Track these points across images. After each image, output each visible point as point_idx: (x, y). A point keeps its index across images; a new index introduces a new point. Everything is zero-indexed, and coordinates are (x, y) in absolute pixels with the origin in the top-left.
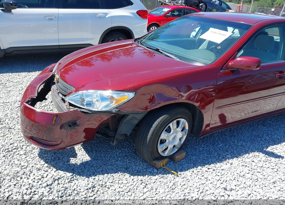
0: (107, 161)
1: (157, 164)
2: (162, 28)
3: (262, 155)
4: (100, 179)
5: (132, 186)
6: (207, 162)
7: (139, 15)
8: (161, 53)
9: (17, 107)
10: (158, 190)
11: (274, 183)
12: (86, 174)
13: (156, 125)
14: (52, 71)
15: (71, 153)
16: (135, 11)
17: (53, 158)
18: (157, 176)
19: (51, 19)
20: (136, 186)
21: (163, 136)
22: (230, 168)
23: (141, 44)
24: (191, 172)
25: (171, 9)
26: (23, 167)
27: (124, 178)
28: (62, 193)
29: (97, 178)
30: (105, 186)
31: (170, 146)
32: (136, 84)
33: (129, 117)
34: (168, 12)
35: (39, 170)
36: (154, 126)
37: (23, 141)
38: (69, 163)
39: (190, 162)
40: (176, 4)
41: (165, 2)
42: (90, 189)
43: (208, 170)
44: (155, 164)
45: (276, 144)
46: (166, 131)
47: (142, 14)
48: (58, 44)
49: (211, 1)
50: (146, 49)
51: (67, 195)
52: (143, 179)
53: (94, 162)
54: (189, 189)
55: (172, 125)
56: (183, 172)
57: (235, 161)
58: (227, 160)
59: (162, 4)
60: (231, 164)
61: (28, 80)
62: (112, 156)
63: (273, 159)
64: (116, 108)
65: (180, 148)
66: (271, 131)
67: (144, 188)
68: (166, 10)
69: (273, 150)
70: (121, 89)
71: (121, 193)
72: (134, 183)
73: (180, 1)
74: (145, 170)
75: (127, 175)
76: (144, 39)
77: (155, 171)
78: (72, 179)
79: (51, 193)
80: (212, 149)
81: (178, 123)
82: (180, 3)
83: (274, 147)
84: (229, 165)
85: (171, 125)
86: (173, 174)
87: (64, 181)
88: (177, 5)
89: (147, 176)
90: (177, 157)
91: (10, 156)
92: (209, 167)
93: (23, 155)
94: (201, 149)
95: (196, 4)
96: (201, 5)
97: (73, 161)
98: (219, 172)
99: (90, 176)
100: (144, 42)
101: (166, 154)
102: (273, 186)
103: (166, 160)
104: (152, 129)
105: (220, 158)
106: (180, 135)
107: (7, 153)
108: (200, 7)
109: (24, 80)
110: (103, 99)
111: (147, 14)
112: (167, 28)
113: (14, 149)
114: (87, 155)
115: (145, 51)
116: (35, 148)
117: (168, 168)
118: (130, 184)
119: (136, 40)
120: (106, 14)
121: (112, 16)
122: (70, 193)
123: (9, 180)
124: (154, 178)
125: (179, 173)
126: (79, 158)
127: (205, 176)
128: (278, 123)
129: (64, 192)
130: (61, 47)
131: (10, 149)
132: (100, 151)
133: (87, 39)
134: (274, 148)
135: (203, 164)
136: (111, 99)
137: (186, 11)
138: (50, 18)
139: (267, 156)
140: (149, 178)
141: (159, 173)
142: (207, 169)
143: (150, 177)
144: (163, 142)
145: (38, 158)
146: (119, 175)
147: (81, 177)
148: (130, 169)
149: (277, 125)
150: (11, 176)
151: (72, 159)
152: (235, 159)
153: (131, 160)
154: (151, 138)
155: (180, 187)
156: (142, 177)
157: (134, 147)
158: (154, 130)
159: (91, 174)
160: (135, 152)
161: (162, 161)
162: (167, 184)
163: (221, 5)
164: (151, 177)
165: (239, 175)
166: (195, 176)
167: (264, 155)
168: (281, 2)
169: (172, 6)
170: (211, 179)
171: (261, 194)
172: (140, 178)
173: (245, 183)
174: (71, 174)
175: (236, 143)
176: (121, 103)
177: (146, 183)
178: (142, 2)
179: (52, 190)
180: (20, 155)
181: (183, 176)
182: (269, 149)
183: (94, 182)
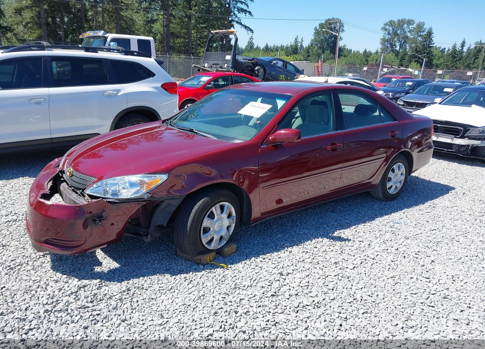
0: (141, 266)
1: (202, 259)
2: (201, 103)
3: (325, 240)
4: (135, 282)
5: (175, 284)
6: (262, 252)
7: (166, 89)
8: (196, 133)
9: (6, 222)
10: (205, 284)
11: (336, 264)
12: (117, 279)
13: (196, 209)
14: (58, 166)
15: (93, 262)
16: (160, 85)
17: (71, 269)
18: (203, 272)
19: (38, 103)
20: (179, 283)
21: (206, 223)
22: (288, 256)
23: (171, 125)
24: (243, 264)
25: (212, 77)
26: (36, 282)
27: (165, 278)
28: (92, 299)
29: (131, 282)
30: (143, 288)
31: (216, 237)
32: (168, 165)
33: (164, 204)
34: (209, 82)
35: (57, 281)
36: (194, 211)
37: (27, 257)
38: (93, 272)
39: (242, 255)
40: (220, 69)
41: (204, 67)
42: (124, 292)
43: (263, 260)
44: (200, 259)
45: (344, 229)
46: (208, 216)
47: (169, 88)
48: (50, 137)
49: (271, 62)
50: (181, 132)
51: (98, 300)
52: (187, 276)
53: (124, 268)
54: (240, 278)
55: (215, 210)
56: (234, 265)
57: (295, 249)
58: (286, 249)
59: (199, 70)
60: (290, 252)
61: (11, 190)
62: (147, 260)
63: (338, 243)
64: (148, 193)
65: (228, 240)
66: (341, 217)
67: (188, 285)
68: (205, 79)
69: (340, 234)
70: (152, 171)
71: (161, 291)
72: (177, 282)
73: (226, 65)
74: (189, 269)
75: (168, 276)
76: (175, 119)
77: (201, 266)
78: (101, 285)
79: (79, 300)
80: (269, 241)
81: (222, 208)
82: (225, 67)
83: (341, 231)
84: (287, 253)
85: (213, 209)
86: (222, 267)
87: (91, 288)
88: (223, 71)
89: (191, 273)
90: (226, 250)
91: (14, 273)
92: (264, 257)
93: (31, 271)
94: (256, 242)
95: (250, 68)
96: (256, 68)
97: (98, 269)
98: (275, 261)
99: (123, 280)
100: (175, 124)
101: (213, 246)
102: (334, 266)
103: (213, 254)
104: (192, 215)
105: (278, 248)
106: (226, 222)
107: (9, 271)
108: (257, 72)
109: (4, 190)
110: (132, 185)
111: (176, 88)
112: (208, 102)
113: (18, 266)
114: (114, 262)
115: (181, 134)
116: (44, 262)
117: (215, 263)
118: (172, 283)
119: (164, 121)
120: (118, 91)
121: (126, 92)
122: (102, 298)
123: (22, 295)
124: (199, 274)
125: (229, 266)
126: (105, 265)
127: (260, 266)
128: (350, 208)
129: (94, 297)
130: (54, 141)
131: (13, 266)
132: (131, 257)
133: (93, 127)
134: (341, 233)
135: (257, 255)
136: (141, 184)
137: (234, 78)
138: (37, 101)
139: (331, 240)
140: (194, 275)
141: (205, 268)
142: (261, 259)
143: (194, 273)
144: (207, 230)
145: (52, 271)
146: (157, 276)
147: (112, 282)
148: (171, 270)
149: (349, 210)
150: (23, 291)
151: (97, 267)
152: (294, 247)
153: (171, 261)
154: (191, 225)
155: (230, 278)
156: (185, 275)
157: (173, 248)
158: (195, 216)
159: (124, 279)
160: (175, 254)
161: (208, 255)
162: (215, 278)
163: (286, 67)
164: (196, 273)
165: (297, 261)
166: (248, 266)
167: (329, 240)
168: (378, 57)
169: (214, 73)
170: (266, 268)
171: (320, 275)
172: (183, 276)
173: (303, 267)
174: (98, 280)
175: (297, 233)
176: (153, 186)
177: (191, 279)
178: (169, 73)
179: (79, 297)
180: (28, 271)
181: (235, 268)
182: (336, 234)
183: (128, 285)
